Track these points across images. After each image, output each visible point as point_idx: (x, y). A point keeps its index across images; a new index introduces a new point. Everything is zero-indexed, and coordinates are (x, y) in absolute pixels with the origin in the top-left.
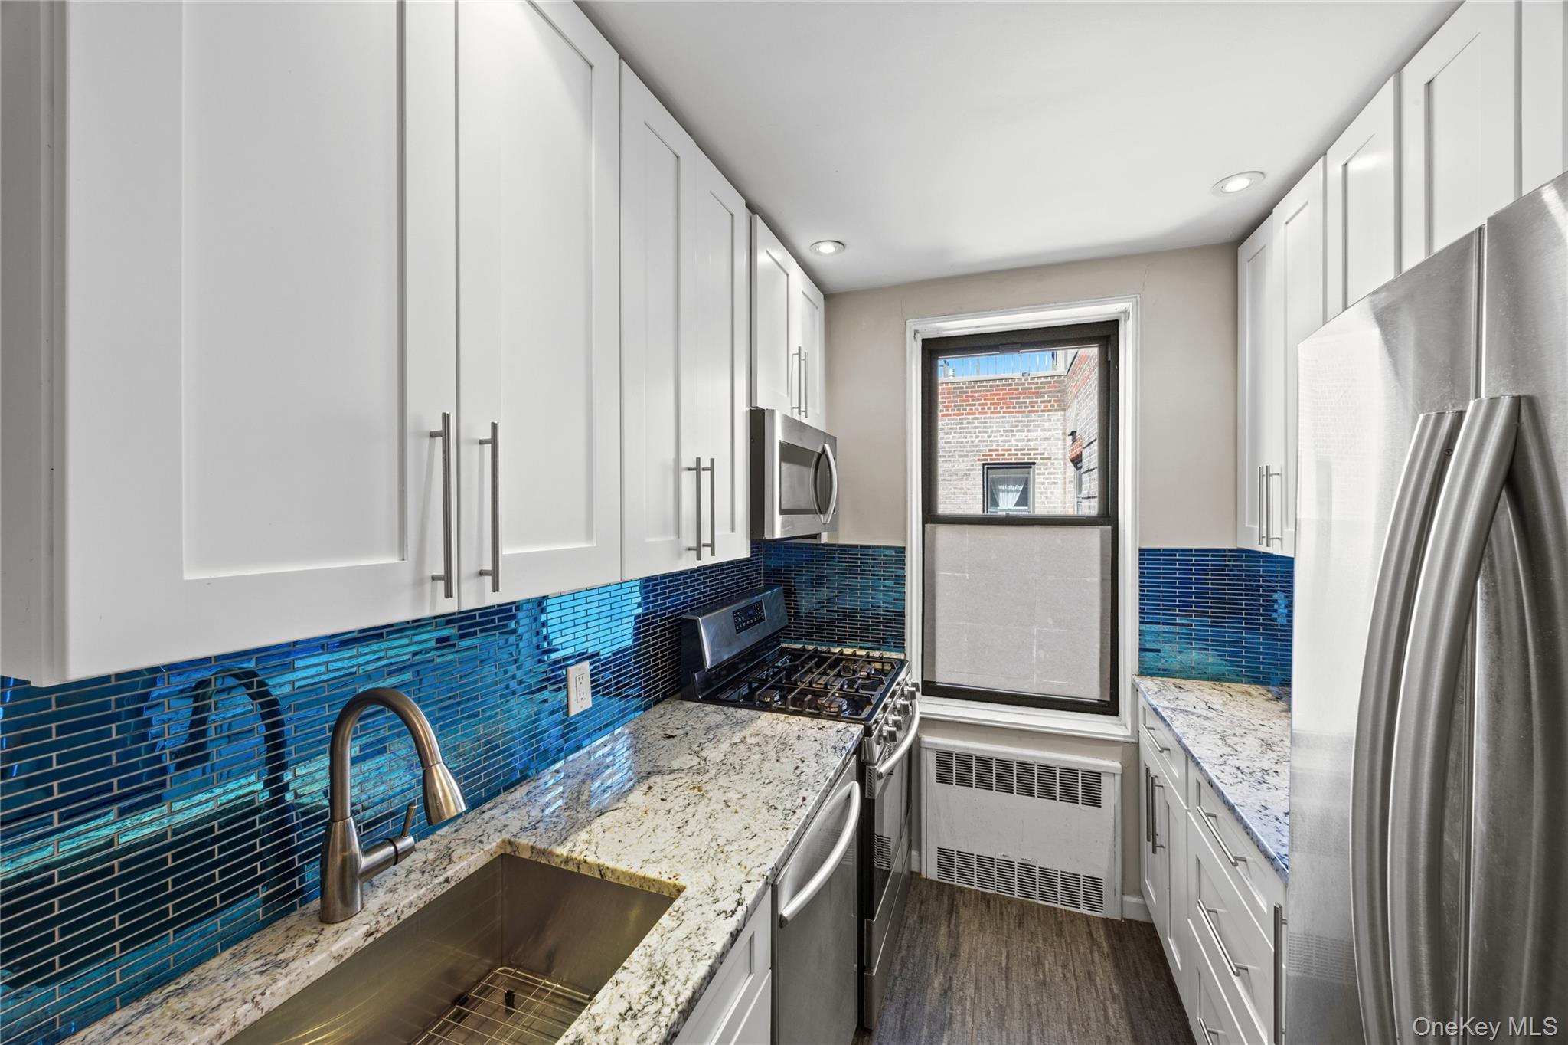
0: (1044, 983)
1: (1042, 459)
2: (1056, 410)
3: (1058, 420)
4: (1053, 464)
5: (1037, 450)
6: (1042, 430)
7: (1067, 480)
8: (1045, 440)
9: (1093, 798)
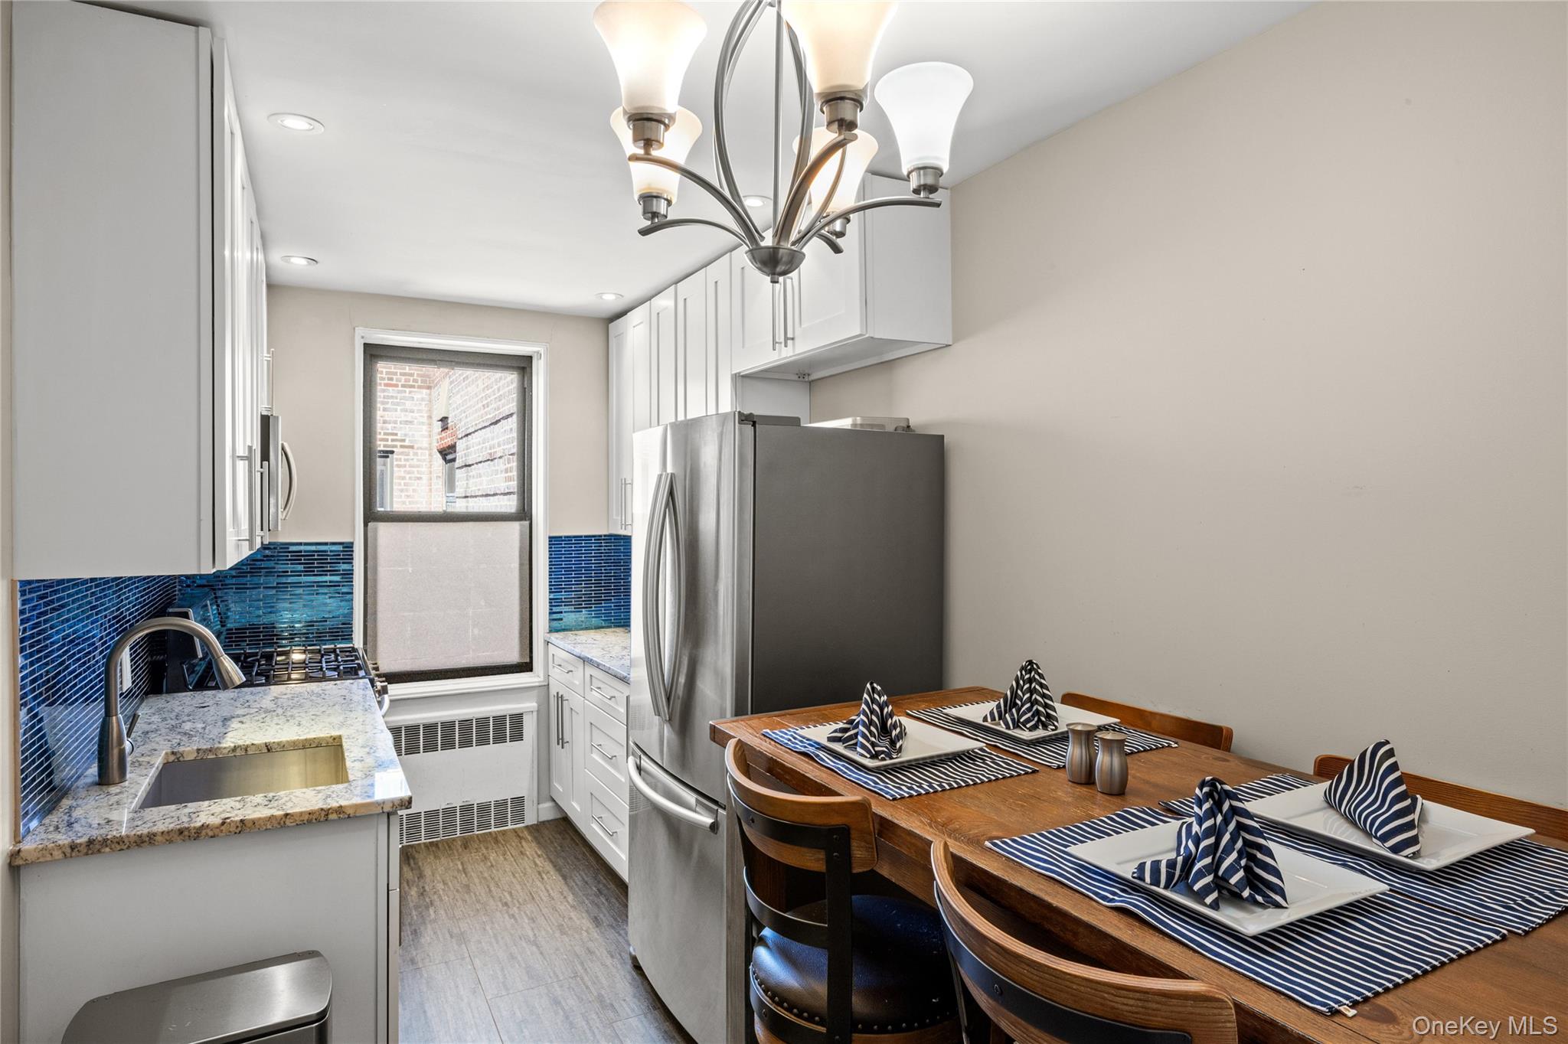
0: (492, 866)
1: (402, 446)
2: (420, 387)
3: (423, 399)
4: (416, 454)
5: (396, 434)
6: (402, 410)
7: (434, 475)
8: (406, 422)
9: (517, 736)
